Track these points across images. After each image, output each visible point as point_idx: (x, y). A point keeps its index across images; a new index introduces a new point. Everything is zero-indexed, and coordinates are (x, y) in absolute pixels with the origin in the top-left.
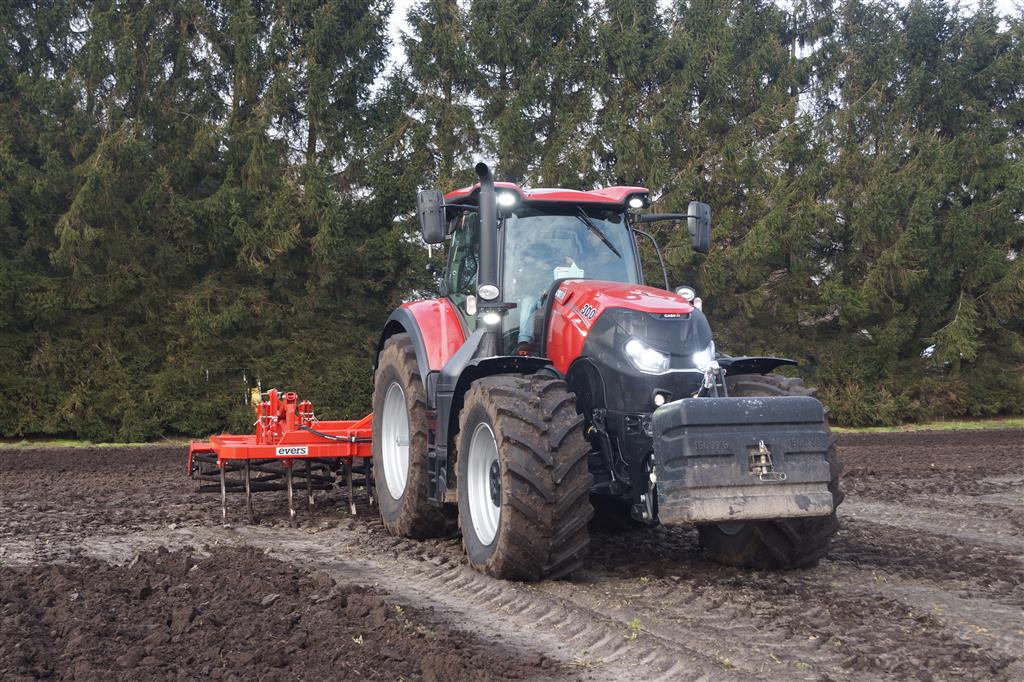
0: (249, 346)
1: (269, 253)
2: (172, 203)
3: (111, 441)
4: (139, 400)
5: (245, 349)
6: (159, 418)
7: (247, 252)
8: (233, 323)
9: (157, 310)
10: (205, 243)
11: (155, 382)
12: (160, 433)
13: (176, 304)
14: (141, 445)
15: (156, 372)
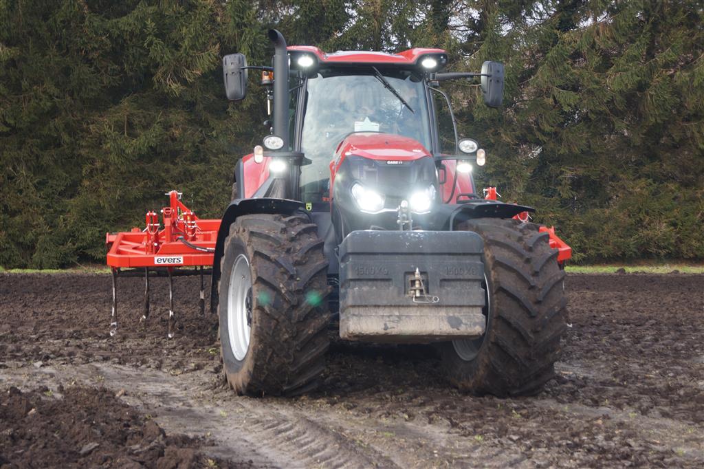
0: (167, 171)
1: (188, 75)
2: (87, 23)
3: (24, 267)
4: (52, 225)
5: (163, 174)
6: (74, 244)
7: (164, 73)
8: (151, 147)
9: (72, 133)
10: (121, 64)
11: (70, 207)
12: (75, 259)
13: (91, 127)
14: (54, 271)
15: (71, 197)
